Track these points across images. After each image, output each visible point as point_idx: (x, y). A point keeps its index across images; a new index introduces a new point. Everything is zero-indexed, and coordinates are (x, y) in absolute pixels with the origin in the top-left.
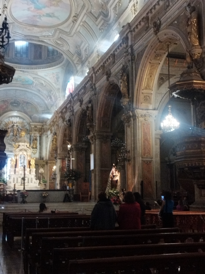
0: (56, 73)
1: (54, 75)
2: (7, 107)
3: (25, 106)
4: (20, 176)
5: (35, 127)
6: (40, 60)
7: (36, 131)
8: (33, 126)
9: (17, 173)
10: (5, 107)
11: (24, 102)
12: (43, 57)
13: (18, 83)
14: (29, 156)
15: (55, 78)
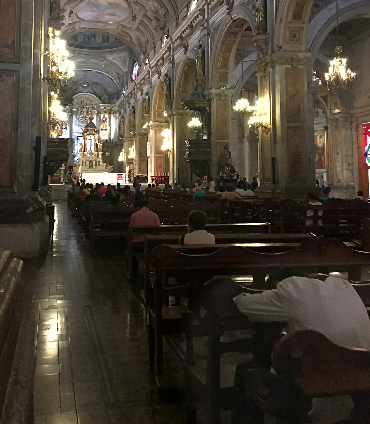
0: (123, 56)
1: (121, 59)
2: (77, 88)
3: (94, 87)
4: (88, 159)
5: (105, 108)
6: (107, 44)
7: (105, 112)
8: (103, 108)
9: (85, 157)
10: (74, 88)
11: (94, 83)
12: (110, 40)
13: (87, 64)
14: (96, 140)
15: (122, 61)
